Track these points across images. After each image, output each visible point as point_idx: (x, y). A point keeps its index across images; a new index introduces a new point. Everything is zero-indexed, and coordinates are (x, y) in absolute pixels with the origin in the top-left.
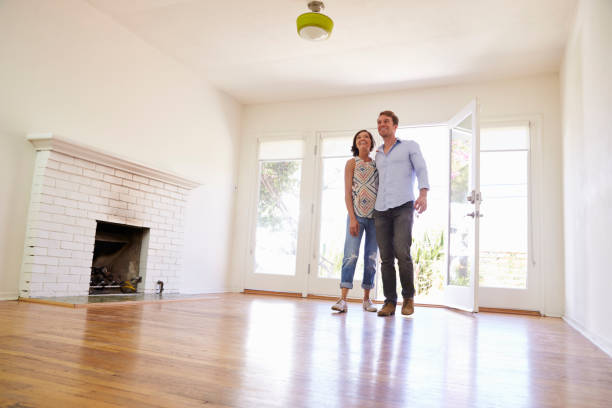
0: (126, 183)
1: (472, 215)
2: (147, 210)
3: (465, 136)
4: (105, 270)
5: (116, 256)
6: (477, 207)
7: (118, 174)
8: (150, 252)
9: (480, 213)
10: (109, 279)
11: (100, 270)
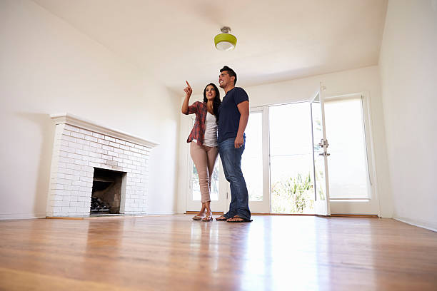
0: (111, 144)
1: (323, 155)
2: (125, 161)
3: (317, 107)
4: (99, 200)
5: (105, 191)
6: (325, 150)
7: (107, 138)
8: (127, 187)
9: (328, 153)
10: (102, 205)
11: (96, 199)
